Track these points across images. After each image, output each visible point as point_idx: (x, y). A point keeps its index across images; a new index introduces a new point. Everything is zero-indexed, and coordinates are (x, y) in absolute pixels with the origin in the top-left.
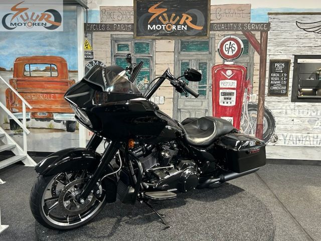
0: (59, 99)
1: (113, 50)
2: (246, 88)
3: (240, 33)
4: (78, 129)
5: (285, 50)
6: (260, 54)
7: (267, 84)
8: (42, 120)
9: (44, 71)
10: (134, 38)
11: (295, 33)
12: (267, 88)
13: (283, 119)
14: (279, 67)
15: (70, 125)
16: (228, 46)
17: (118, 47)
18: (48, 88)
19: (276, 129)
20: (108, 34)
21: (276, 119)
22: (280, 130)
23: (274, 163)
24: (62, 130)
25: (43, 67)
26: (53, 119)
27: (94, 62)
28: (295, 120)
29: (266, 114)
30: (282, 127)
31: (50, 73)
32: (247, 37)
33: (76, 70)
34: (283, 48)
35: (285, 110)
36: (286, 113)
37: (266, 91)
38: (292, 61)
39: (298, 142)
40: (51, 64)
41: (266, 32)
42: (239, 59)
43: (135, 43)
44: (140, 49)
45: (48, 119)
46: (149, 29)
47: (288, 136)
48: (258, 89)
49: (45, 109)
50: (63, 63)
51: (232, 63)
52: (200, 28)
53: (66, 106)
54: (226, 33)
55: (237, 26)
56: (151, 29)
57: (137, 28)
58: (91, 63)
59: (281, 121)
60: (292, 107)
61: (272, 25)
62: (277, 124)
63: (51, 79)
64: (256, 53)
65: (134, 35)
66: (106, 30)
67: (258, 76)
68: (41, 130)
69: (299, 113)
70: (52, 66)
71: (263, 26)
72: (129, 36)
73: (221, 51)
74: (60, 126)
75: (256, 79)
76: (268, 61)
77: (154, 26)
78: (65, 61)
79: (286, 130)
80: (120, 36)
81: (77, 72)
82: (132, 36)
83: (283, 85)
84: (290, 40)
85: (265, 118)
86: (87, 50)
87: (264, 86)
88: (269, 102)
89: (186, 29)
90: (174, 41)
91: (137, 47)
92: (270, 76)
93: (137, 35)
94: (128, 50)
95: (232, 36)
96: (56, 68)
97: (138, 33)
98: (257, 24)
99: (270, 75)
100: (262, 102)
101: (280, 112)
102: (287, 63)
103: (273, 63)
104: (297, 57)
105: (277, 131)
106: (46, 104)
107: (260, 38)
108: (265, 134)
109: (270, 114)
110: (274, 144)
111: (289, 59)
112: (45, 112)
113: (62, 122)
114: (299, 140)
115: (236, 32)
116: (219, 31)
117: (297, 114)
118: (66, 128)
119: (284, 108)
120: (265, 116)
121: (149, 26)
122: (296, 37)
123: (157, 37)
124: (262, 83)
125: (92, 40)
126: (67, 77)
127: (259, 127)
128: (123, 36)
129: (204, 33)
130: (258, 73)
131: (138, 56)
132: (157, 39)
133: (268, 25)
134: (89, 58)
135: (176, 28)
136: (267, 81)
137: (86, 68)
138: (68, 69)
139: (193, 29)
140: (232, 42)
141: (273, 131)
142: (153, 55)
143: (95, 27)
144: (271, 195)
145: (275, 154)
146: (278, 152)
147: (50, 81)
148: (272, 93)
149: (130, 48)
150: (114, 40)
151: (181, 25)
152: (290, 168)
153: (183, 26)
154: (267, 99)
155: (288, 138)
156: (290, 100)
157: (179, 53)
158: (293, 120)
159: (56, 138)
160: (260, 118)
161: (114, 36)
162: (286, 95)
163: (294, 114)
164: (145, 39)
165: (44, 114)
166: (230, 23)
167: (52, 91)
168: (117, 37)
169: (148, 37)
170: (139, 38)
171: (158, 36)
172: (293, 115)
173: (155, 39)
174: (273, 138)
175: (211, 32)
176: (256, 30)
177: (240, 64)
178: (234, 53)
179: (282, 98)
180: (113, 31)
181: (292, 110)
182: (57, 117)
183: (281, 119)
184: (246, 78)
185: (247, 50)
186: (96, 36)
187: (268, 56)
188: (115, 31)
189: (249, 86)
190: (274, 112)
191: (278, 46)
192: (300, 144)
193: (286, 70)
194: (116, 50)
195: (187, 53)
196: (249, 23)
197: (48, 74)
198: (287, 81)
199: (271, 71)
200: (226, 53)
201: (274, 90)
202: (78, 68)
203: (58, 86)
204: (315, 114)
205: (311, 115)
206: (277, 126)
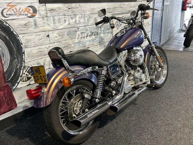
13: (33, 36)
21: (22, 39)
28: (50, 34)
30: (35, 50)
36: (35, 24)
60: (43, 13)
62: (26, 47)
69: (54, 23)
108: (9, 72)
109: (7, 30)
117: (52, 25)
141: (22, 61)
158: (48, 36)
163: (48, 25)
172: (48, 28)
174: (24, 73)
181: (43, 18)
183: (29, 37)
204: (74, 20)
205: (69, 24)
206: (26, 51)
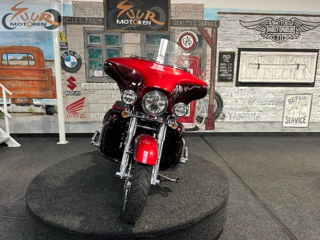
0: (37, 86)
1: (86, 42)
2: (201, 75)
3: (196, 28)
4: (57, 113)
5: (231, 44)
6: (212, 47)
7: (217, 72)
8: (22, 105)
9: (21, 60)
10: (104, 31)
11: (239, 30)
12: (216, 75)
13: (229, 100)
14: (227, 58)
15: (49, 109)
16: (185, 40)
17: (90, 39)
18: (26, 76)
19: (223, 109)
20: (81, 27)
21: (224, 101)
22: (227, 109)
23: (221, 136)
24: (42, 114)
25: (20, 57)
26: (33, 104)
27: (69, 52)
28: (238, 100)
29: (216, 96)
30: (228, 107)
31: (27, 62)
32: (201, 32)
33: (52, 59)
34: (230, 42)
35: (230, 93)
36: (231, 95)
37: (216, 78)
38: (237, 53)
39: (240, 118)
40: (28, 54)
41: (216, 28)
42: (195, 51)
43: (106, 36)
44: (110, 41)
45: (28, 104)
46: (117, 23)
47: (233, 114)
48: (209, 76)
49: (24, 95)
50: (39, 53)
51: (189, 54)
52: (163, 24)
53: (45, 92)
54: (184, 28)
55: (193, 23)
56: (120, 23)
57: (107, 22)
58: (66, 53)
59: (227, 102)
60: (236, 91)
61: (221, 22)
63: (28, 68)
64: (208, 45)
65: (104, 28)
66: (78, 24)
67: (210, 66)
68: (22, 114)
69: (241, 96)
70: (29, 55)
71: (214, 23)
72: (100, 29)
73: (180, 44)
74: (40, 110)
75: (208, 68)
76: (218, 53)
77: (122, 20)
78: (41, 51)
79: (231, 109)
80: (91, 29)
81: (54, 61)
82: (103, 29)
83: (229, 73)
84: (235, 36)
85: (215, 100)
86: (62, 41)
87: (215, 74)
88: (219, 87)
89: (150, 24)
90: (140, 35)
91: (108, 39)
92: (219, 66)
93: (108, 29)
94: (100, 42)
95: (188, 31)
96: (33, 58)
97: (108, 27)
98: (209, 21)
99: (219, 64)
100: (213, 87)
101: (227, 95)
102: (233, 54)
103: (221, 54)
104: (240, 50)
105: (224, 111)
106: (26, 90)
107: (211, 33)
108: (215, 113)
109: (219, 96)
110: (222, 120)
111: (234, 51)
112: (24, 98)
113: (41, 107)
114: (242, 117)
115: (193, 28)
116: (178, 26)
118: (45, 111)
119: (230, 91)
120: (215, 98)
121: (118, 20)
122: (239, 33)
123: (125, 31)
124: (213, 70)
125: (66, 33)
126: (44, 66)
127: (211, 108)
128: (94, 29)
129: (165, 28)
130: (210, 63)
131: (109, 47)
132: (125, 32)
133: (218, 22)
134: (64, 49)
135: (142, 23)
136: (217, 69)
137: (62, 57)
138: (45, 58)
139: (156, 24)
140: (189, 37)
141: (222, 110)
142: (122, 46)
143: (68, 20)
144: (221, 161)
145: (223, 128)
146: (225, 127)
147: (28, 69)
148: (221, 79)
149: (101, 40)
150: (87, 33)
151: (146, 20)
152: (235, 139)
153: (147, 22)
154: (217, 84)
155: (232, 116)
156: (235, 84)
157: (145, 45)
159: (36, 121)
160: (212, 100)
161: (87, 29)
162: (231, 81)
164: (115, 32)
165: (23, 99)
166: (187, 20)
167: (30, 79)
168: (89, 29)
169: (117, 30)
170: (109, 31)
171: (126, 29)
172: (237, 97)
173: (124, 32)
174: (221, 115)
175: (171, 28)
176: (208, 27)
177: (195, 56)
178: (191, 45)
179: (229, 83)
180: (86, 24)
181: (236, 93)
182: (36, 102)
183: (227, 100)
184: (200, 67)
185: (201, 44)
186: (69, 28)
187: (217, 48)
188: (87, 24)
189: (203, 74)
190: (222, 95)
191: (226, 40)
192: (242, 120)
193: (232, 61)
194: (89, 42)
195: (151, 45)
196: (203, 20)
197: (25, 63)
198: (233, 69)
199: (220, 62)
200: (184, 46)
201: (222, 77)
202: (54, 58)
203: (36, 74)
204: (253, 95)
205: (250, 97)
206: (224, 106)
